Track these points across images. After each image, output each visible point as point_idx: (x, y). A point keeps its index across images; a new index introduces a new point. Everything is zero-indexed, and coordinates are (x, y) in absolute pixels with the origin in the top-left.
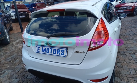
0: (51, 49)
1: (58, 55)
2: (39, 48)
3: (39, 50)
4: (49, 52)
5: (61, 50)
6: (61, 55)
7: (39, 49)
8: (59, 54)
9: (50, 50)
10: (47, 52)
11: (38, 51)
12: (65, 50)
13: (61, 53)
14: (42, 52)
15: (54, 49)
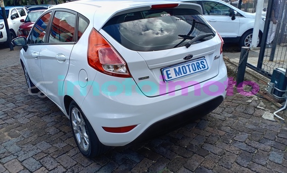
0: (188, 66)
1: (200, 70)
2: (169, 72)
3: (170, 76)
4: (186, 72)
5: (199, 62)
6: (203, 69)
7: (170, 74)
9: (187, 68)
10: (184, 73)
11: (169, 78)
12: (204, 60)
13: (201, 66)
14: (176, 76)
15: (191, 64)
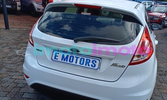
0: (77, 58)
1: (87, 66)
2: (57, 55)
3: (57, 58)
4: (72, 62)
5: (91, 60)
6: (90, 67)
7: (58, 56)
8: (89, 65)
9: (75, 59)
10: (70, 61)
11: (55, 58)
12: (98, 61)
13: (91, 64)
14: (62, 60)
15: (80, 57)
